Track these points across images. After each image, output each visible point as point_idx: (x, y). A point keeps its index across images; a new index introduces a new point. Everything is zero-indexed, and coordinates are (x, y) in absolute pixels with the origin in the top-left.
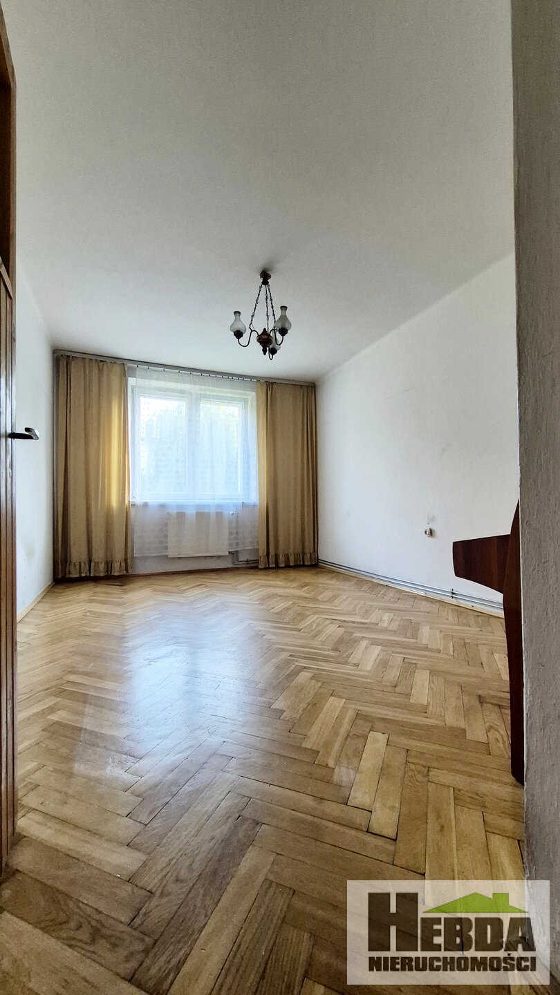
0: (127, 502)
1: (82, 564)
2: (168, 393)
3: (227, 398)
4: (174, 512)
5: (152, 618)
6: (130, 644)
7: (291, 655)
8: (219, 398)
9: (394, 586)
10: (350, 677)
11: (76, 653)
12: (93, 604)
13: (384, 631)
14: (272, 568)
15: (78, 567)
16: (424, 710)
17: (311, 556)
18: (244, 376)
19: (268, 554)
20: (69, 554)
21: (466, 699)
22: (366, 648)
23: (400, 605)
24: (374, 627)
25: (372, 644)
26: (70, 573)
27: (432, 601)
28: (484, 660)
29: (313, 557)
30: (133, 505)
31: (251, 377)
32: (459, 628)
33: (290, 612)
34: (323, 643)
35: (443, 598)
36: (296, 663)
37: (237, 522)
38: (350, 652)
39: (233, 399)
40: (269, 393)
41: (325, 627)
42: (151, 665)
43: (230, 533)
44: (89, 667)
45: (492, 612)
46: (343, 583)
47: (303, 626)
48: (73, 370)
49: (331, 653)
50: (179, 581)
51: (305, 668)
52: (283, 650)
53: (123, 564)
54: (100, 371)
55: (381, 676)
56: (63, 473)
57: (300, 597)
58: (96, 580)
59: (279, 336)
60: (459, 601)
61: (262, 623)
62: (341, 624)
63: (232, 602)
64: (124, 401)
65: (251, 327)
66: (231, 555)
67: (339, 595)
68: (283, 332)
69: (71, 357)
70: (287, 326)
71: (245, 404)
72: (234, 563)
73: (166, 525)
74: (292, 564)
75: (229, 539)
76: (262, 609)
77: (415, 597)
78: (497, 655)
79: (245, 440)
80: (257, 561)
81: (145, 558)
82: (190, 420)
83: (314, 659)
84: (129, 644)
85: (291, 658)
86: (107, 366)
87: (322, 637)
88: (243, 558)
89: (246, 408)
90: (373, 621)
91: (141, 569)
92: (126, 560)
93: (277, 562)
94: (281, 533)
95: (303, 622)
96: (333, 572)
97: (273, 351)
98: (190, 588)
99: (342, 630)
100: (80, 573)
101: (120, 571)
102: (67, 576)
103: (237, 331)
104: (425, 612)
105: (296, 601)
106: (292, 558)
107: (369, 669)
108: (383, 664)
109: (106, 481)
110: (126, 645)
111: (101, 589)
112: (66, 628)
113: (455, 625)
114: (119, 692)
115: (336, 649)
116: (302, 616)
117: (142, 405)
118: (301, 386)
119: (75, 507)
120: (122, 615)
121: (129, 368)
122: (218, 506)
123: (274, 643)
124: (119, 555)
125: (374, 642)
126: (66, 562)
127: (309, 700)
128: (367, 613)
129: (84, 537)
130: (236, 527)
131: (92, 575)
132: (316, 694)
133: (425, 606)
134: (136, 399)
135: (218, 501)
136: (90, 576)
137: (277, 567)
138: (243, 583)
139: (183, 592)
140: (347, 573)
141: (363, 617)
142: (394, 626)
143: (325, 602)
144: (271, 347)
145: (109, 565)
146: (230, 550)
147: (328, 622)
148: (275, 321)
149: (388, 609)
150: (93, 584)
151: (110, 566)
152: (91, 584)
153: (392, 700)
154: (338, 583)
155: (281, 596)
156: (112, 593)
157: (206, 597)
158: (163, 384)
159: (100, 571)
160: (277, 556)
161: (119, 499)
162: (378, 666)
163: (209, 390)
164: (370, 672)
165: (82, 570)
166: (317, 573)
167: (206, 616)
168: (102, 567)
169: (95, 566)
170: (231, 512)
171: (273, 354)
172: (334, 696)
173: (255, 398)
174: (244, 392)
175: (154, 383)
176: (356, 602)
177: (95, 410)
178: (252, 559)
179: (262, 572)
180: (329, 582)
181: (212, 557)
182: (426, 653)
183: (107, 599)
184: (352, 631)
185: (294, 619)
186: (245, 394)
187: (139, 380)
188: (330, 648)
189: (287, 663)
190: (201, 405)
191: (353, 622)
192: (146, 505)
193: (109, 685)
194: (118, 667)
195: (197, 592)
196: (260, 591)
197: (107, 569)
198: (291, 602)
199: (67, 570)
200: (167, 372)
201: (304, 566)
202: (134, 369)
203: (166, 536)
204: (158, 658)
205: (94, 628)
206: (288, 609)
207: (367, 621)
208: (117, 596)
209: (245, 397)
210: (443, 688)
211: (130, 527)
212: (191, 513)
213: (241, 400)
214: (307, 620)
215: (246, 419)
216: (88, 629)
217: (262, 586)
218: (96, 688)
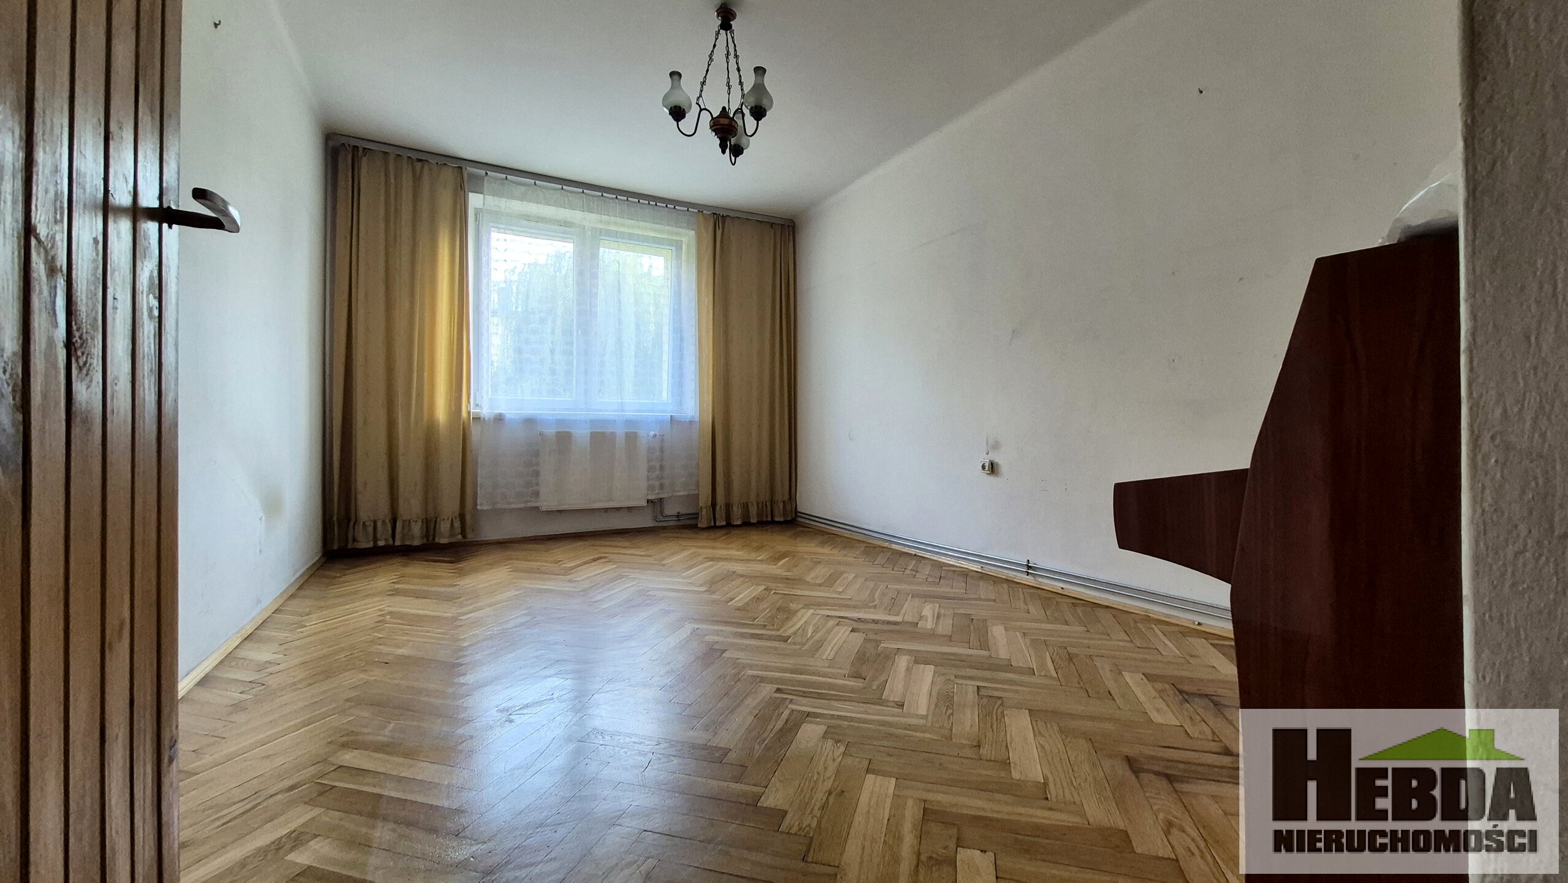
0: (464, 414)
1: (379, 524)
2: (540, 225)
3: (646, 239)
4: (551, 431)
5: (510, 625)
6: (470, 678)
7: (778, 690)
8: (631, 237)
9: (927, 555)
10: (892, 730)
11: (357, 702)
12: (397, 599)
13: (931, 636)
14: (721, 527)
15: (370, 529)
16: (1042, 792)
17: (784, 506)
18: (676, 203)
19: (714, 505)
20: (353, 508)
21: (1107, 763)
22: (909, 670)
23: (943, 589)
24: (912, 629)
25: (916, 662)
26: (354, 540)
27: (996, 580)
28: (1111, 684)
29: (788, 507)
30: (477, 419)
31: (689, 205)
32: (1048, 626)
33: (763, 605)
34: (832, 662)
35: (1011, 575)
36: (790, 706)
37: (662, 450)
38: (882, 678)
39: (656, 241)
40: (719, 233)
41: (829, 632)
42: (511, 721)
43: (651, 469)
44: (387, 732)
45: (1094, 597)
46: (844, 552)
47: (792, 630)
48: (364, 171)
49: (851, 683)
50: (561, 553)
51: (809, 714)
52: (763, 679)
53: (457, 524)
54: (417, 179)
55: (947, 725)
56: (343, 359)
57: (775, 578)
58: (406, 552)
59: (750, 122)
60: (1040, 580)
61: (715, 628)
62: (855, 625)
63: (660, 589)
64: (461, 237)
65: (701, 102)
66: (650, 504)
67: (842, 573)
68: (759, 113)
69: (361, 150)
70: (765, 103)
71: (677, 249)
72: (655, 519)
73: (537, 454)
74: (754, 520)
75: (648, 479)
76: (714, 602)
77: (965, 574)
78: (1127, 673)
79: (677, 312)
80: (695, 516)
81: (498, 513)
82: (581, 273)
83: (821, 696)
84: (468, 677)
85: (778, 695)
86: (430, 170)
87: (828, 652)
88: (671, 510)
89: (678, 257)
90: (909, 618)
91: (490, 532)
92: (462, 517)
93: (728, 518)
94: (736, 470)
95: (790, 623)
96: (823, 533)
97: (737, 151)
98: (579, 566)
99: (858, 639)
100: (375, 539)
101: (452, 535)
102: (350, 546)
103: (675, 107)
104: (988, 600)
105: (772, 585)
106: (753, 510)
107: (923, 711)
108: (945, 701)
109: (426, 374)
110: (462, 680)
111: (417, 568)
112: (343, 649)
113: (1042, 622)
114: (449, 786)
115: (857, 676)
116: (784, 613)
117: (494, 243)
118: (772, 224)
119: (365, 423)
120: (455, 619)
121: (472, 176)
122: (629, 422)
123: (744, 667)
124: (449, 506)
125: (920, 659)
126: (349, 520)
127: (828, 785)
128: (894, 605)
129: (383, 476)
130: (659, 456)
131: (398, 543)
132: (838, 772)
133: (985, 590)
134: (483, 231)
135: (630, 414)
136: (393, 546)
137: (729, 526)
138: (673, 554)
139: (567, 571)
140: (846, 534)
141: (890, 612)
142: (945, 627)
143: (820, 585)
144: (733, 141)
145: (430, 524)
146: (650, 497)
147: (831, 623)
148: (743, 96)
149: (931, 597)
150: (399, 559)
151: (432, 526)
152: (397, 561)
153: (980, 775)
154: (835, 551)
155: (742, 576)
156: (438, 577)
157: (612, 580)
158: (533, 208)
159: (413, 537)
160: (728, 507)
161: (450, 406)
162: (936, 705)
163: (615, 223)
164: (926, 717)
165: (379, 535)
166: (796, 536)
167: (613, 616)
168: (417, 529)
169: (403, 528)
170: (652, 433)
171: (736, 156)
172: (874, 772)
173: (694, 242)
174: (676, 230)
175: (516, 206)
176: (872, 584)
177: (405, 249)
178: (685, 512)
179: (705, 534)
180: (820, 550)
181: (618, 509)
182: (1011, 676)
183: (425, 588)
184: (878, 638)
185: (773, 618)
186: (677, 234)
187: (489, 198)
188: (846, 672)
189: (775, 705)
190: (601, 250)
191: (875, 622)
192: (499, 419)
193: (425, 771)
194: (445, 728)
195: (594, 572)
196: (705, 569)
197: (427, 531)
198: (764, 587)
199: (350, 536)
200: (540, 186)
201: (773, 523)
202: (481, 178)
203: (537, 474)
204: (527, 706)
205: (398, 646)
206: (758, 599)
207: (899, 619)
208: (446, 582)
209: (678, 238)
210: (1061, 746)
211: (469, 458)
212: (581, 434)
213: (670, 243)
214: (795, 619)
215: (678, 276)
216: (385, 649)
217: (712, 559)
218: (400, 779)
